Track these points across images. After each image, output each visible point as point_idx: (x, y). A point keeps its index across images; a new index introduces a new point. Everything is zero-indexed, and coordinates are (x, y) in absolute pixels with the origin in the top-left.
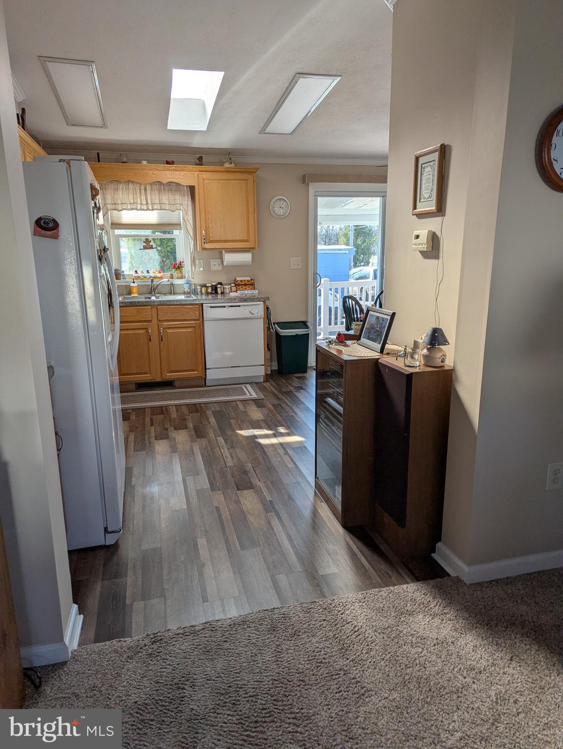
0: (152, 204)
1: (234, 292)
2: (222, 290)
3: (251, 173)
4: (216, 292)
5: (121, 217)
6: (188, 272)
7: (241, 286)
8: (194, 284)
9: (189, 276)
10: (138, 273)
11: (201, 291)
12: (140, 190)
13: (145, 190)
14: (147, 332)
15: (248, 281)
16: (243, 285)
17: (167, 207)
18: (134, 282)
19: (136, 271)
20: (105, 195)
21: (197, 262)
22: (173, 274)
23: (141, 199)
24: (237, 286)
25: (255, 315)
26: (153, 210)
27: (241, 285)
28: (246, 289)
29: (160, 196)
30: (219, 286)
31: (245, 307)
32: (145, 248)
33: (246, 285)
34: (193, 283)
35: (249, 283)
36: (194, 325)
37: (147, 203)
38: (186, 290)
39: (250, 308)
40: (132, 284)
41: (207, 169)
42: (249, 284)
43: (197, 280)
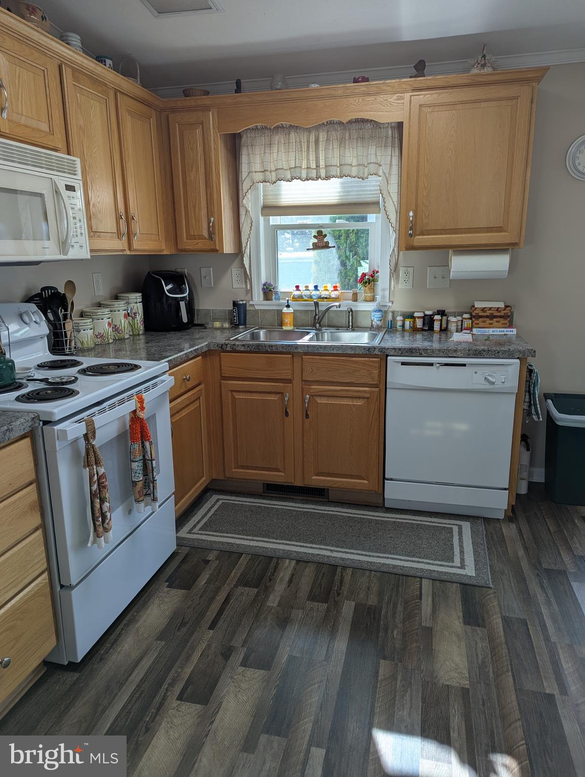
0: (326, 166)
1: (467, 329)
2: (444, 326)
3: (528, 80)
4: (431, 328)
5: (279, 195)
6: (383, 290)
7: (481, 320)
8: (393, 312)
9: (383, 297)
10: (299, 290)
11: (403, 326)
12: (308, 141)
13: (317, 142)
14: (283, 399)
15: (498, 309)
16: (487, 317)
17: (354, 171)
18: (288, 306)
19: (297, 287)
20: (251, 156)
21: (402, 271)
22: (356, 293)
23: (308, 159)
24: (473, 319)
25: (498, 386)
26: (327, 178)
27: (481, 317)
28: (490, 326)
29: (342, 151)
30: (437, 317)
31: (475, 369)
32: (316, 247)
33: (492, 317)
34: (391, 310)
35: (499, 314)
36: (368, 395)
37: (318, 166)
38: (376, 322)
39: (487, 371)
40: (285, 308)
41: (430, 84)
42: (501, 317)
43: (399, 305)
